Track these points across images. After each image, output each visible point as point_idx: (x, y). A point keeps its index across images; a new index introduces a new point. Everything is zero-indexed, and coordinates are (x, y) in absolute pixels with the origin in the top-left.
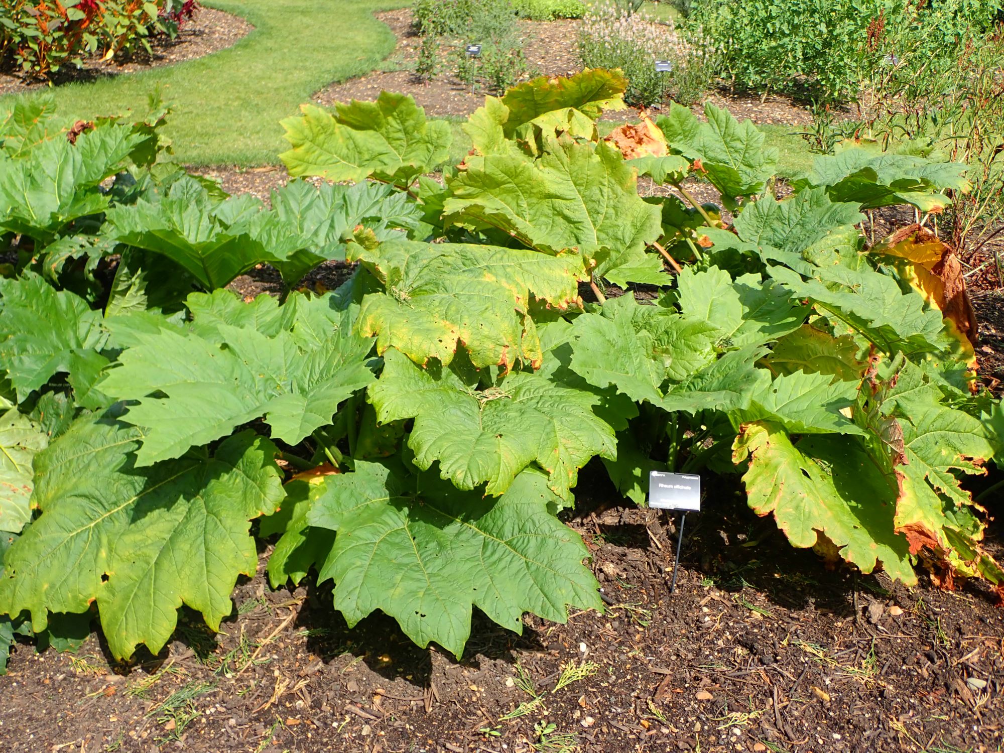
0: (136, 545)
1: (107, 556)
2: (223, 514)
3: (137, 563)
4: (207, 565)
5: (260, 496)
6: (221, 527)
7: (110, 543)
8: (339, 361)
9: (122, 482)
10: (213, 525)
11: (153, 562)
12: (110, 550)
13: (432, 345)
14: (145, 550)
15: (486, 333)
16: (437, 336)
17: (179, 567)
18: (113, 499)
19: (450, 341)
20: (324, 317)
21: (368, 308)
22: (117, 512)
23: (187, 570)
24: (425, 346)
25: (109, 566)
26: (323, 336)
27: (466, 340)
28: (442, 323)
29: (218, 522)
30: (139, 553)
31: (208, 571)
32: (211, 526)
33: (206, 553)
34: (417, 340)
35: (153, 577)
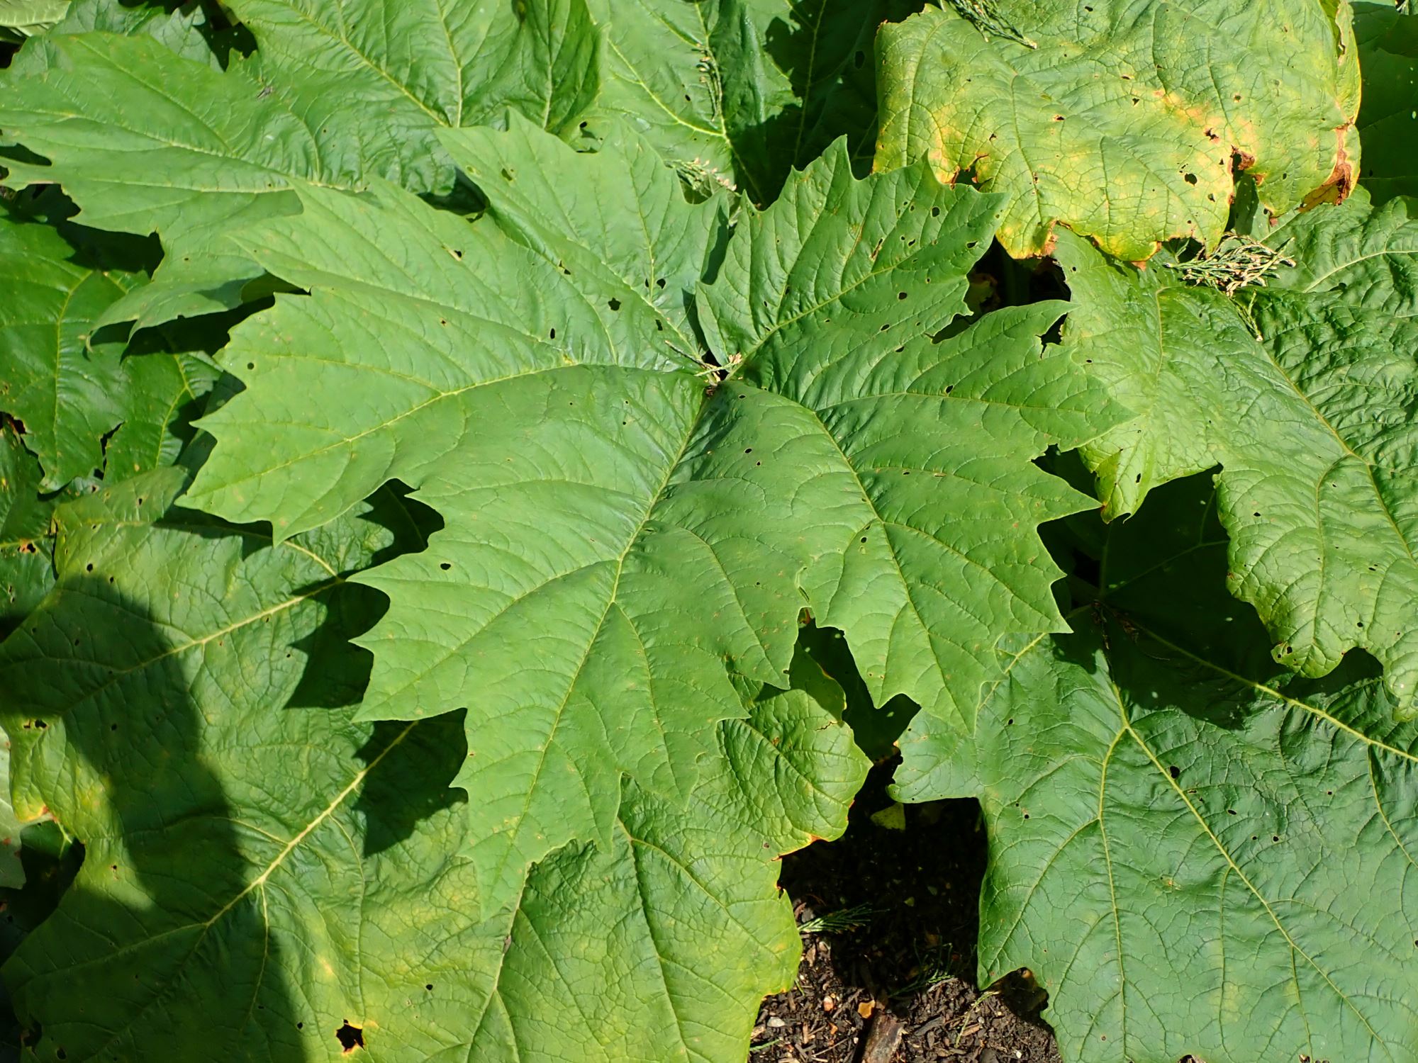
0: (420, 936)
1: (339, 971)
2: (695, 849)
3: (439, 990)
4: (676, 1005)
5: (801, 791)
6: (696, 888)
7: (337, 938)
8: (858, 250)
9: (318, 739)
10: (669, 882)
11: (492, 987)
12: (346, 959)
13: (1174, 201)
14: (457, 954)
15: (1295, 106)
16: (1168, 156)
17: (589, 1011)
18: (307, 795)
19: (1215, 171)
20: (657, 22)
21: (918, 81)
22: (323, 826)
23: (616, 1019)
24: (1153, 209)
25: (354, 1004)
26: (672, 88)
27: (1253, 149)
28: (1155, 100)
29: (685, 876)
30: (439, 962)
31: (681, 1019)
32: (660, 887)
33: (664, 968)
34: (1126, 189)
35: (511, 1041)
